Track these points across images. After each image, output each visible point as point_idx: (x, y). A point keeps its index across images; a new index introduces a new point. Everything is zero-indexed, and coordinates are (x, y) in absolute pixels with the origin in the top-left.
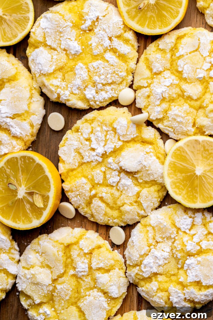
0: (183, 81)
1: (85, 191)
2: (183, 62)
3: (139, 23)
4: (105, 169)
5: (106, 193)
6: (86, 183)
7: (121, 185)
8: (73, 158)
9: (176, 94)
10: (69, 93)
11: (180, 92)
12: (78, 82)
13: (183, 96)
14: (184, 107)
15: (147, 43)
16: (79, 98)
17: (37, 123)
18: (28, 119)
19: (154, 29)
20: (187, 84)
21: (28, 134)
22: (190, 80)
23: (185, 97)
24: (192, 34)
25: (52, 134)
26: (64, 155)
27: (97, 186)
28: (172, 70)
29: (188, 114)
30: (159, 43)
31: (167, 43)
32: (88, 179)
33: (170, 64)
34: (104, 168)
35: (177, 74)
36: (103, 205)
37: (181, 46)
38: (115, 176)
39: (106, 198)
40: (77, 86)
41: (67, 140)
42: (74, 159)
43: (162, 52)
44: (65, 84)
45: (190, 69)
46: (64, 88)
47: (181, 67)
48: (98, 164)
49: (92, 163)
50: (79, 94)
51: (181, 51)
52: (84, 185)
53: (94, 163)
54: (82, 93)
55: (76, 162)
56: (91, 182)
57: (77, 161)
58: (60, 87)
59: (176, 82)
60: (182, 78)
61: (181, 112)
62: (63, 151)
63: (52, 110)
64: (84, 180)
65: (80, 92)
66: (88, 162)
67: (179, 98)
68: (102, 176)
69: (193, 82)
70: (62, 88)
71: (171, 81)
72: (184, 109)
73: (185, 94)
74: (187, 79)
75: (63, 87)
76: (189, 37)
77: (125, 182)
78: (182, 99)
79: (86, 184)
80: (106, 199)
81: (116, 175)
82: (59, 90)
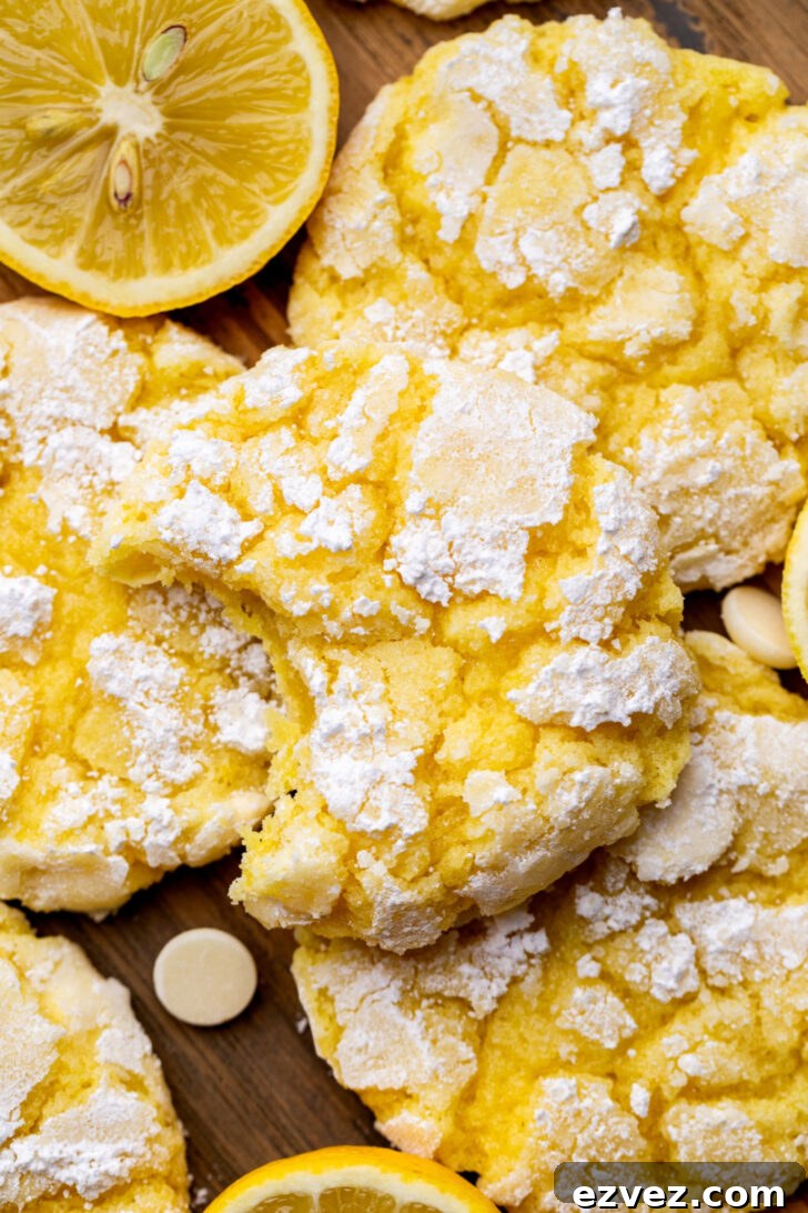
0: (567, 317)
1: (602, 1128)
2: (495, 241)
3: (176, 261)
4: (594, 959)
5: (692, 1050)
6: (579, 1086)
7: (722, 958)
8: (427, 1044)
9: (589, 390)
10: (167, 801)
11: (601, 370)
12: (160, 723)
13: (627, 373)
14: (678, 408)
15: (263, 324)
16: (221, 781)
17: (138, 1055)
18: (97, 1071)
19: (258, 227)
20: (600, 310)
21: (155, 1129)
22: (591, 282)
23: (641, 364)
24: (423, 100)
25: (229, 1050)
26: (376, 1066)
27: (628, 1059)
28: (480, 317)
29: (713, 420)
30: (326, 261)
31: (362, 233)
32: (567, 1065)
33: (450, 298)
34: (587, 957)
35: (518, 312)
36: (724, 1111)
37: (434, 186)
38: (662, 950)
39: (713, 1067)
40: (174, 740)
41: (332, 1000)
42: (434, 1042)
43: (371, 286)
44: (112, 786)
45: (555, 239)
46: (121, 801)
47: (509, 268)
48: (545, 969)
49: (522, 986)
50: (206, 769)
51: (452, 205)
52: (576, 1104)
53: (530, 979)
54: (212, 750)
55: (453, 1048)
56: (588, 1066)
57: (451, 1040)
58: (101, 815)
59: (548, 341)
60: (553, 308)
61: (683, 437)
62: (357, 1059)
63: (136, 955)
64: (558, 1085)
65: (200, 754)
66: (500, 999)
67: (613, 399)
68: (613, 1000)
69: (613, 281)
70: (115, 809)
71: (528, 357)
72: (684, 416)
73: (630, 350)
74: (576, 290)
75: (115, 801)
76: (424, 124)
77: (725, 931)
78: (630, 388)
79: (578, 1093)
80: (713, 1075)
81: (662, 940)
82: (114, 833)
